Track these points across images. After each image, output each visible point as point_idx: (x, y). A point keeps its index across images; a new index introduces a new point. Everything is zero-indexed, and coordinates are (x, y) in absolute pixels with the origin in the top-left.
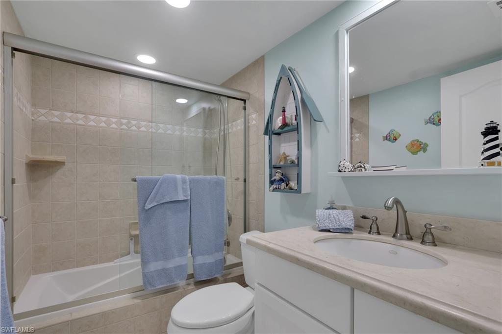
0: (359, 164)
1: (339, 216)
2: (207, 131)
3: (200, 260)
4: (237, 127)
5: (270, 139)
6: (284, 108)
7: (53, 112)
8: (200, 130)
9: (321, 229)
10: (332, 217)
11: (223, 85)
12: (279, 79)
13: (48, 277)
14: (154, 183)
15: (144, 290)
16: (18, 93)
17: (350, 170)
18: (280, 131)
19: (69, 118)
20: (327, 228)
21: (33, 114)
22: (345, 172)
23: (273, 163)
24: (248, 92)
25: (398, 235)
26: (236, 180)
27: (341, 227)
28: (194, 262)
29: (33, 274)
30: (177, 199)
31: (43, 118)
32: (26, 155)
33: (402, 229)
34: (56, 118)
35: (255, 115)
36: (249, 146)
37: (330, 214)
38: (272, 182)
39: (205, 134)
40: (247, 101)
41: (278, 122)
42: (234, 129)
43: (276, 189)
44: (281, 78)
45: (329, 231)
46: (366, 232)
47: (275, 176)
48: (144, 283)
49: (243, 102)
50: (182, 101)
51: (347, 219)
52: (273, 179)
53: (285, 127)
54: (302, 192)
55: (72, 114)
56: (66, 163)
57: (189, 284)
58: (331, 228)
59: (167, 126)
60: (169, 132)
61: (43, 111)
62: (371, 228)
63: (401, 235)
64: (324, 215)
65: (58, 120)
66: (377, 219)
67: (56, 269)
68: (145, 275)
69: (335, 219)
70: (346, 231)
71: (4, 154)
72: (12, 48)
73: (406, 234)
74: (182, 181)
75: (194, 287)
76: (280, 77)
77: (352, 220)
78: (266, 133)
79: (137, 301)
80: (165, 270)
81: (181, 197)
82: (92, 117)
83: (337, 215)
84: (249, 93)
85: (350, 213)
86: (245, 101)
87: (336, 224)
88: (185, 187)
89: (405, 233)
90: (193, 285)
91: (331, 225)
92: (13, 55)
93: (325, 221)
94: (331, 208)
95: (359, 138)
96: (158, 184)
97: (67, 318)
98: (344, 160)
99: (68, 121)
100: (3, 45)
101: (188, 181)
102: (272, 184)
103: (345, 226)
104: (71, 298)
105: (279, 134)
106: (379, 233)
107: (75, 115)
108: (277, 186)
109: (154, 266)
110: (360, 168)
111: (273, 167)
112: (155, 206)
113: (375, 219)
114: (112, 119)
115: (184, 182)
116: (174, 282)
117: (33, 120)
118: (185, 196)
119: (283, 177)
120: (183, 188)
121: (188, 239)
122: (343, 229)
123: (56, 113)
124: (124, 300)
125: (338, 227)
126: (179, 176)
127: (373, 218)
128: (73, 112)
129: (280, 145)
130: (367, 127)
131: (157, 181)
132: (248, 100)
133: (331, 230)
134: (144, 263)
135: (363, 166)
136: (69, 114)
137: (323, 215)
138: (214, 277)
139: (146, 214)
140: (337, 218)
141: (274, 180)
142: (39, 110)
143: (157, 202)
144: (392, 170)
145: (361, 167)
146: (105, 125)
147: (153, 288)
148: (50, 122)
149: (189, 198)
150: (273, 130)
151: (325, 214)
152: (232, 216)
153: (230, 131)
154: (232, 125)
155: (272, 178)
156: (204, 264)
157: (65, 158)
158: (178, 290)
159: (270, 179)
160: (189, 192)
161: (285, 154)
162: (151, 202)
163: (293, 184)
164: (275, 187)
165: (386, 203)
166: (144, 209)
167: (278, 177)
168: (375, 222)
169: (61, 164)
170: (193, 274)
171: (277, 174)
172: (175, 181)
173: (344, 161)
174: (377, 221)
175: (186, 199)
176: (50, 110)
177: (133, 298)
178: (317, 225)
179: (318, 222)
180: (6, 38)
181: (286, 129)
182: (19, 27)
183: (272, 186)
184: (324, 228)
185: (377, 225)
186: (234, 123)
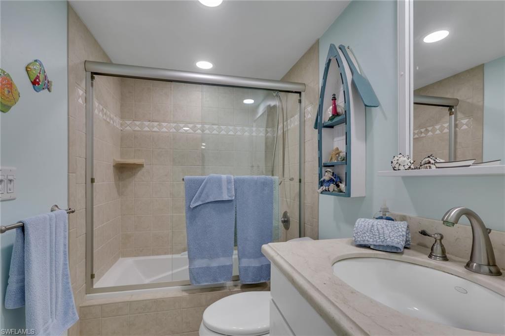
0: (427, 159)
1: (385, 229)
2: (269, 130)
3: (245, 262)
4: (294, 123)
5: (320, 133)
6: (334, 95)
7: (135, 122)
8: (262, 129)
9: (358, 243)
10: (376, 229)
11: (282, 81)
12: (328, 61)
13: (130, 261)
14: (199, 183)
15: (190, 285)
16: (104, 109)
17: (407, 167)
18: (330, 122)
19: (147, 127)
20: (366, 243)
21: (122, 125)
22: (399, 170)
23: (323, 161)
24: (303, 82)
25: (475, 264)
26: (290, 180)
27: (385, 244)
28: (239, 264)
29: (122, 257)
30: (221, 199)
31: (128, 128)
32: (114, 160)
33: (481, 256)
34: (137, 127)
35: (310, 108)
36: (305, 142)
37: (373, 226)
38: (321, 183)
39: (267, 132)
40: (302, 93)
41: (328, 112)
42: (292, 125)
43: (326, 191)
44: (330, 60)
45: (367, 247)
46: (426, 254)
47: (325, 175)
48: (190, 278)
49: (299, 94)
50: (249, 101)
51: (395, 234)
52: (322, 179)
53: (335, 117)
54: (352, 196)
55: (149, 123)
56: (145, 166)
57: (236, 286)
58: (371, 243)
59: (229, 127)
60: (231, 133)
61: (128, 122)
62: (432, 249)
63: (479, 265)
64: (365, 226)
65: (139, 129)
66: (442, 237)
67: (138, 255)
68: (191, 270)
69: (379, 232)
70: (393, 250)
71: (86, 159)
72: (92, 73)
73: (489, 265)
74: (227, 181)
75: (240, 289)
76: (328, 59)
77: (403, 236)
78: (316, 127)
79: (185, 294)
80: (208, 268)
81: (226, 197)
82: (164, 124)
83: (383, 228)
84: (305, 84)
85: (402, 226)
86: (300, 93)
87: (379, 238)
88: (229, 187)
89: (486, 263)
90: (239, 287)
91: (371, 240)
92: (92, 78)
93: (365, 233)
94: (384, 217)
95: (467, 125)
96: (203, 184)
97: (127, 299)
98: (400, 154)
99: (147, 129)
100: (85, 72)
101: (233, 181)
102: (322, 186)
103: (390, 244)
104: (147, 281)
105: (331, 127)
106: (445, 258)
107: (152, 123)
108: (327, 187)
109: (200, 263)
110: (428, 165)
111: (322, 166)
112: (200, 205)
113: (439, 238)
114: (180, 124)
115: (229, 181)
116: (217, 281)
117: (121, 130)
118: (230, 196)
119: (333, 177)
120: (228, 189)
121: (233, 239)
122: (388, 246)
123: (138, 123)
124: (175, 292)
125: (381, 243)
126: (224, 176)
127: (436, 235)
128: (149, 121)
129: (333, 139)
130: (481, 109)
131: (203, 180)
132: (304, 92)
133: (372, 247)
134: (191, 259)
135: (432, 161)
136: (147, 123)
137: (363, 226)
138: (259, 282)
139: (193, 212)
140: (381, 231)
141: (324, 180)
142: (126, 122)
143: (202, 201)
144: (469, 166)
145: (429, 163)
146: (175, 130)
147: (197, 284)
148: (134, 131)
149: (233, 198)
150: (323, 122)
151: (367, 224)
152: (291, 218)
153: (289, 127)
154: (291, 121)
155: (322, 177)
156: (249, 267)
157: (144, 160)
158: (224, 289)
159: (319, 180)
160: (233, 193)
161: (338, 150)
162: (196, 202)
163: (342, 186)
164: (324, 188)
165: (444, 217)
166: (190, 208)
167: (327, 176)
168: (438, 241)
169: (140, 166)
170: (238, 276)
171: (327, 174)
172: (219, 181)
173: (401, 156)
174: (442, 241)
175: (231, 199)
176: (134, 121)
177: (183, 291)
178: (354, 239)
179: (355, 235)
180: (88, 66)
181: (337, 119)
182: (105, 54)
183: (322, 188)
184: (362, 243)
185: (442, 246)
186: (292, 119)
